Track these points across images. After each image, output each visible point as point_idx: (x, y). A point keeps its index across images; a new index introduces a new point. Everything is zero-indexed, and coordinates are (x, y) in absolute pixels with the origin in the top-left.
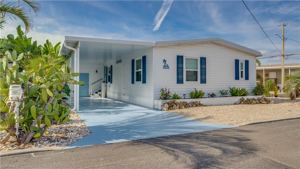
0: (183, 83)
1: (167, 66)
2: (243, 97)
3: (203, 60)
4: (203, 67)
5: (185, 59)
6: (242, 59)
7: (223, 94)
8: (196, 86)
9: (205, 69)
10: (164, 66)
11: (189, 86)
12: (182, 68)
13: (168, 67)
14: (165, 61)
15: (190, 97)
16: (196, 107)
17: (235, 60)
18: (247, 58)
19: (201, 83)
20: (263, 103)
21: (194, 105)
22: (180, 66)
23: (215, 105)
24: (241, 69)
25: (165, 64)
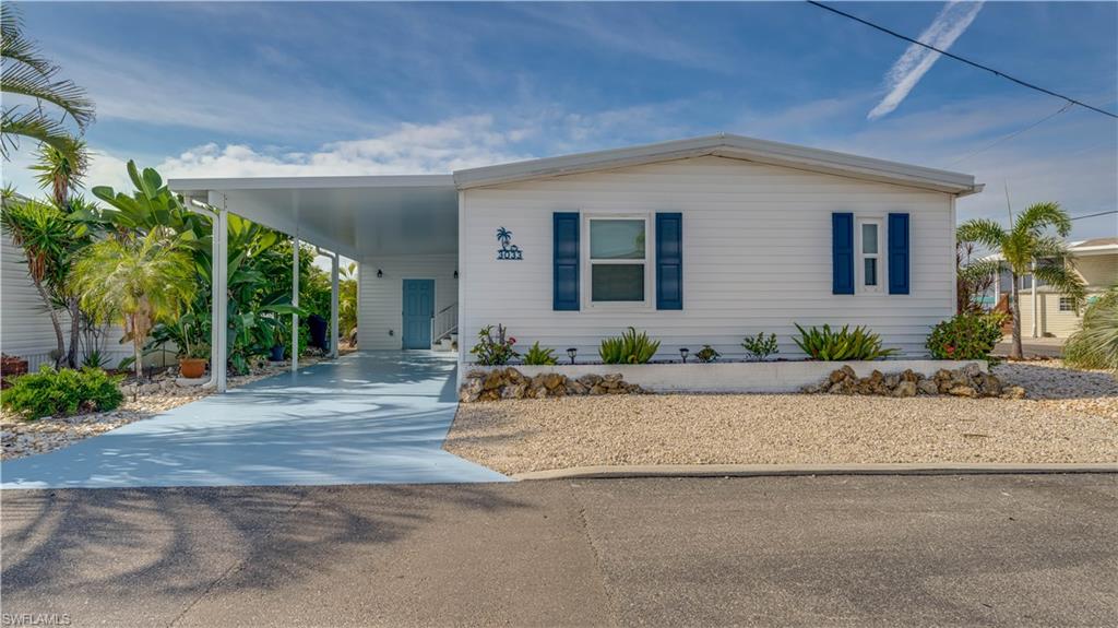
0: (577, 308)
1: (513, 251)
2: (851, 364)
3: (670, 225)
4: (670, 247)
5: (589, 222)
6: (871, 209)
7: (759, 349)
8: (640, 317)
9: (679, 255)
10: (501, 251)
11: (601, 321)
12: (576, 256)
13: (517, 255)
14: (503, 234)
15: (601, 359)
16: (600, 394)
17: (834, 214)
18: (899, 202)
19: (659, 307)
20: (955, 395)
21: (595, 389)
22: (568, 248)
23: (708, 393)
24: (864, 252)
25: (507, 243)
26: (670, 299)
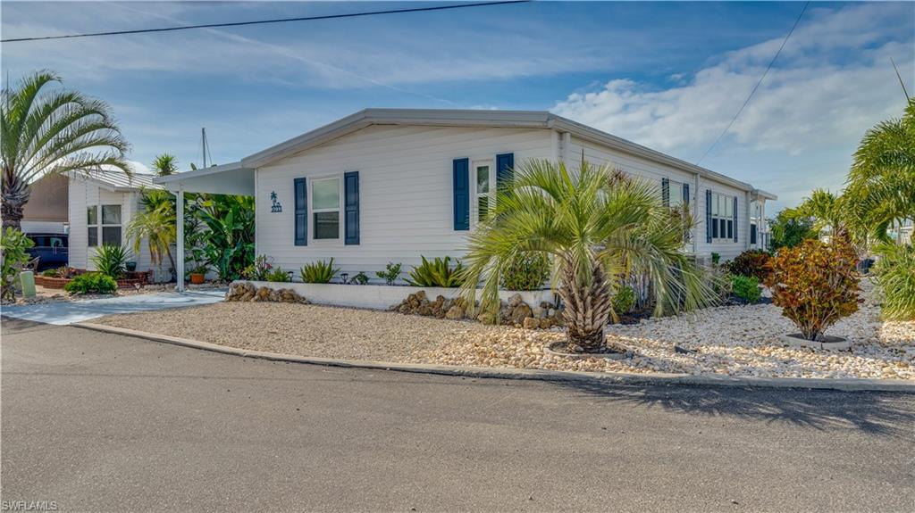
0: (306, 244)
1: (278, 207)
3: (352, 182)
4: (352, 198)
5: (311, 184)
6: (481, 152)
8: (335, 251)
9: (358, 205)
10: (272, 207)
11: (319, 251)
12: (305, 208)
13: (280, 209)
17: (454, 161)
18: (504, 144)
19: (346, 243)
22: (301, 203)
24: (478, 193)
25: (275, 201)
26: (353, 238)
